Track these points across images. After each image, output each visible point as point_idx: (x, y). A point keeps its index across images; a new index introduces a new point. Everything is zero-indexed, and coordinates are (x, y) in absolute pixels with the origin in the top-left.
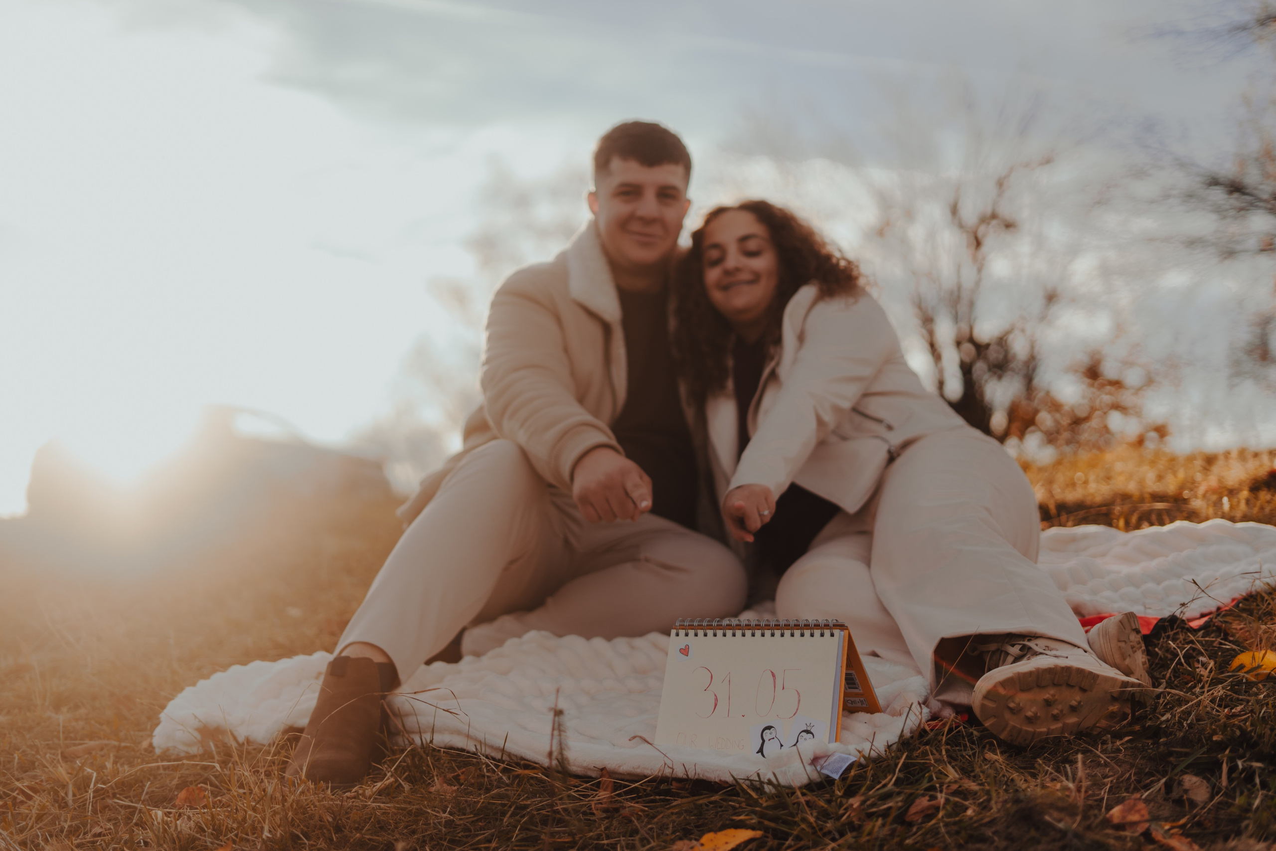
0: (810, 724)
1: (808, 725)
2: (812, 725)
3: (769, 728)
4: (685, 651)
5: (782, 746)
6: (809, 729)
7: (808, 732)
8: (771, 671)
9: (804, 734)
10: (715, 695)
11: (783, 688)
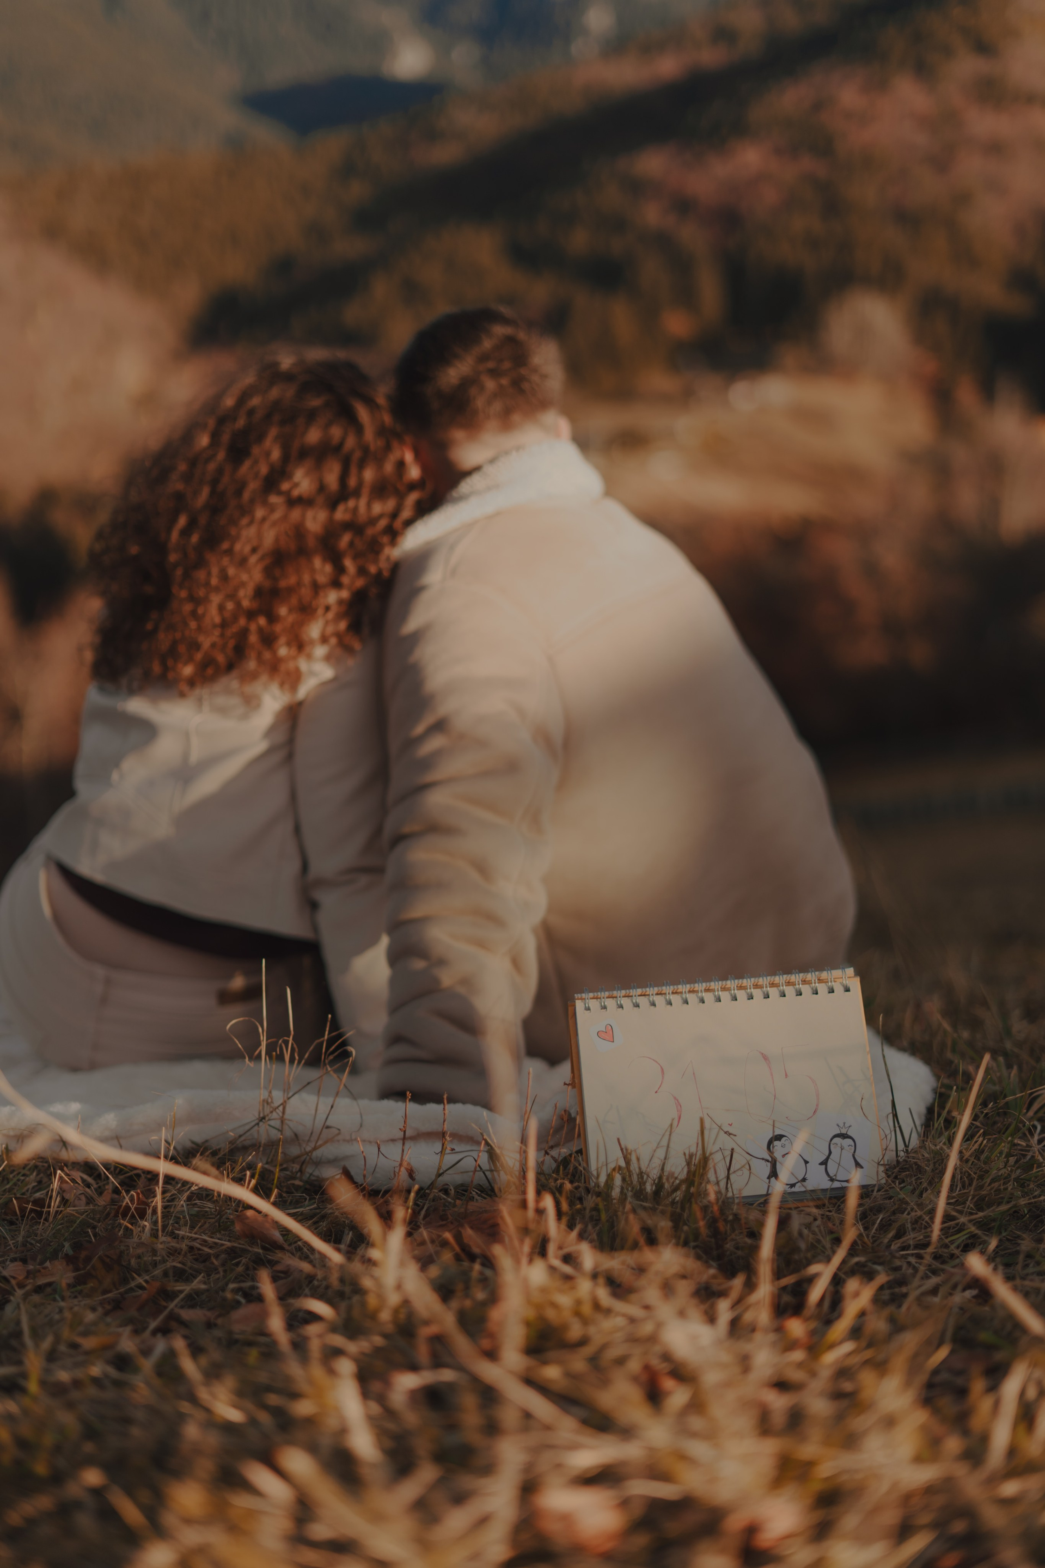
0: (844, 1123)
1: (841, 1125)
2: (847, 1125)
3: (779, 1137)
4: (607, 1034)
5: (806, 1162)
6: (844, 1131)
7: (844, 1136)
8: (760, 1052)
9: (837, 1140)
10: (675, 1098)
11: (786, 1075)
